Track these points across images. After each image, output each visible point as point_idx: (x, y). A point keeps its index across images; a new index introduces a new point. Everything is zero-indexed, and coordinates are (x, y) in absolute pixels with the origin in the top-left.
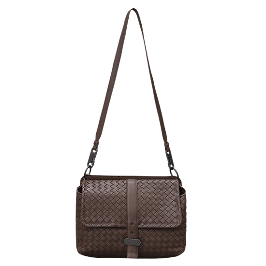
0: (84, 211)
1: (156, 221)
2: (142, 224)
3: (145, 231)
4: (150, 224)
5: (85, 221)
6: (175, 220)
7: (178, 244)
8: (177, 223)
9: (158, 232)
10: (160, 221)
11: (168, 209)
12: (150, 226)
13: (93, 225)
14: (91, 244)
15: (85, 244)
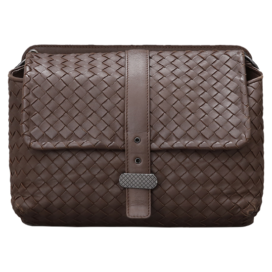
0: (29, 114)
1: (192, 133)
2: (160, 141)
3: (167, 157)
4: (178, 139)
5: (30, 135)
6: (235, 133)
7: (243, 189)
8: (240, 137)
9: (195, 158)
10: (200, 134)
11: (220, 108)
12: (179, 144)
13: (49, 145)
14: (44, 190)
15: (31, 190)
